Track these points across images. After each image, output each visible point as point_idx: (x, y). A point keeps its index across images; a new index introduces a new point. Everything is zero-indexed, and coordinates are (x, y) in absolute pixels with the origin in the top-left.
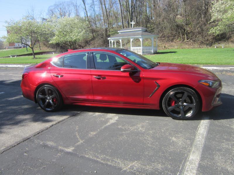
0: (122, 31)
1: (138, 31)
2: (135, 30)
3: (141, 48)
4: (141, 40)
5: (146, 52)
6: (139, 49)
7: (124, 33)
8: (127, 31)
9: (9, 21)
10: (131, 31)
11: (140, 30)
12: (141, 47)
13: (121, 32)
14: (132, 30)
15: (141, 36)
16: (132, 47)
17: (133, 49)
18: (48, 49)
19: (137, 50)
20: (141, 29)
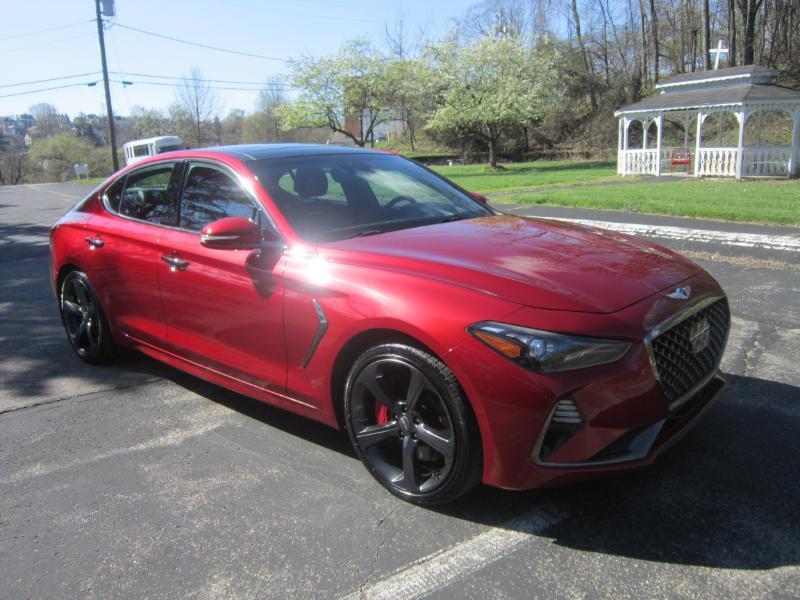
0: (672, 85)
1: (738, 80)
2: (723, 78)
3: (739, 150)
4: (740, 117)
5: (758, 169)
6: (730, 156)
7: (675, 93)
8: (690, 82)
9: (298, 58)
10: (707, 85)
11: (744, 80)
12: (736, 146)
13: (666, 89)
14: (709, 80)
15: (740, 104)
16: (700, 146)
17: (703, 155)
18: (437, 150)
19: (720, 159)
20: (748, 75)
